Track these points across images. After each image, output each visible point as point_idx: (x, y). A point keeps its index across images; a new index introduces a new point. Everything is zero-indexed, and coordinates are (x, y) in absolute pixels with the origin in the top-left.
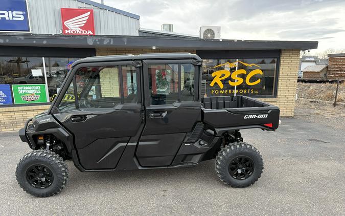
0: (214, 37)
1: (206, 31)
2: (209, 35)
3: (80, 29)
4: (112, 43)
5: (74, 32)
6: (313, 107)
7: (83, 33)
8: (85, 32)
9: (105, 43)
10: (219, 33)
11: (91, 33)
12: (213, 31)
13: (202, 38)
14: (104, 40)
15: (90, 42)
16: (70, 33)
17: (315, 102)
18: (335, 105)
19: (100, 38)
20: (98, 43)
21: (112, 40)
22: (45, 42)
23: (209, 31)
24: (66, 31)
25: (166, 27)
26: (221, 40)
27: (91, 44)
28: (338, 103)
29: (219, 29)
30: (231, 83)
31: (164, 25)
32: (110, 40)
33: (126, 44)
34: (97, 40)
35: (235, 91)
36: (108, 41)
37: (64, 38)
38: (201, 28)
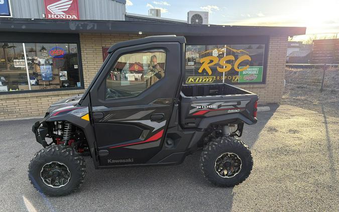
0: (202, 22)
1: (193, 16)
2: (197, 21)
3: (64, 13)
4: (96, 28)
5: (57, 16)
6: (300, 92)
7: (67, 18)
8: (69, 17)
9: (89, 28)
10: (207, 18)
11: (76, 18)
12: (201, 17)
13: (190, 23)
14: (87, 25)
15: (73, 27)
16: (53, 17)
17: (302, 88)
18: (322, 90)
19: (82, 23)
20: (81, 28)
21: (96, 25)
22: (24, 27)
23: (197, 16)
24: (49, 15)
25: (153, 12)
26: (209, 26)
27: (74, 29)
29: (206, 14)
30: (219, 70)
31: (152, 10)
32: (94, 25)
33: (110, 29)
34: (80, 25)
35: (224, 78)
36: (92, 26)
37: (45, 22)
38: (188, 13)
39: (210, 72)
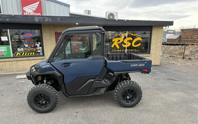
0: (114, 18)
1: (109, 14)
2: (111, 17)
3: (33, 12)
4: (50, 21)
5: (29, 14)
6: (171, 59)
7: (35, 15)
8: (36, 14)
9: (46, 20)
10: (117, 15)
11: (40, 15)
12: (113, 15)
13: (107, 18)
14: (45, 18)
15: (37, 20)
16: (27, 14)
17: (173, 56)
18: (183, 58)
19: (42, 18)
20: (42, 20)
21: (50, 19)
22: (8, 20)
23: (111, 14)
24: (25, 13)
25: (86, 12)
26: (117, 20)
28: (185, 57)
29: (117, 13)
30: (123, 46)
31: (85, 10)
32: (49, 19)
33: (59, 21)
34: (41, 19)
35: (126, 50)
36: (48, 20)
37: (20, 17)
38: (106, 13)
39: (118, 47)
